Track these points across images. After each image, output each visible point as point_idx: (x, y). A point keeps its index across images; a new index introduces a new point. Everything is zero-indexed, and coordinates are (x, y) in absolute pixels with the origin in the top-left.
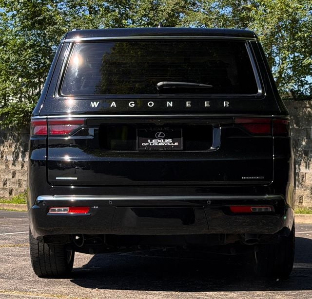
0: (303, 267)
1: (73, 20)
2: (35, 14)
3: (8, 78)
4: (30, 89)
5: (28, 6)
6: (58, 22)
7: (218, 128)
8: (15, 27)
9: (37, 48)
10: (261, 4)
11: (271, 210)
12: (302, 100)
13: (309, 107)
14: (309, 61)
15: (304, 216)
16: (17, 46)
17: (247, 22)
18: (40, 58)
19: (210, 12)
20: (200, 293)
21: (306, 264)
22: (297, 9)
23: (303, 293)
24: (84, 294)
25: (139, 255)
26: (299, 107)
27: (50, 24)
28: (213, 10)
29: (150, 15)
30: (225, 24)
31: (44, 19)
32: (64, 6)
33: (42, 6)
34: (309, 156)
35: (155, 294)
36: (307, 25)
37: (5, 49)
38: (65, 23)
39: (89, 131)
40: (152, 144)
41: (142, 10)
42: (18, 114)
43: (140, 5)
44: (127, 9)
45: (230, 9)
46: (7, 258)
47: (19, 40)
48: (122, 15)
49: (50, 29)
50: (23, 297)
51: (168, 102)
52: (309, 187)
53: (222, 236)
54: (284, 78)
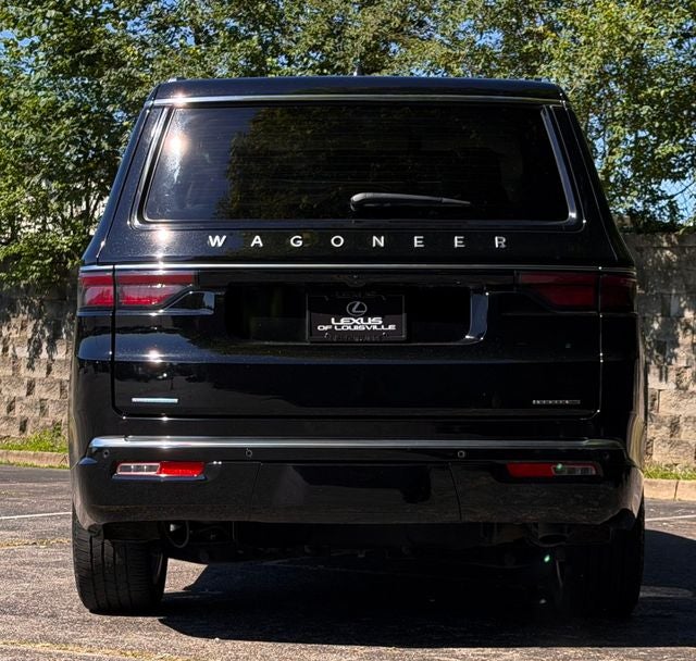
0: (659, 595)
1: (160, 56)
2: (80, 43)
3: (20, 180)
4: (67, 205)
5: (65, 25)
6: (129, 60)
7: (483, 292)
8: (36, 71)
9: (83, 117)
10: (565, 24)
11: (594, 472)
12: (653, 232)
13: (666, 248)
14: (670, 150)
15: (656, 484)
16: (40, 112)
17: (535, 64)
18: (89, 137)
19: (455, 40)
20: (441, 650)
21: (666, 589)
22: (644, 36)
23: (662, 653)
24: (191, 650)
25: (304, 567)
26: (647, 247)
27: (110, 65)
28: (461, 37)
29: (326, 47)
30: (488, 67)
31: (99, 52)
32: (141, 27)
33: (95, 25)
34: (667, 353)
35: (342, 651)
36: (665, 71)
37: (14, 117)
38: (144, 63)
39: (204, 299)
40: (339, 327)
41: (309, 37)
42: (40, 258)
43: (304, 25)
44: (276, 34)
45: (498, 35)
46: (20, 569)
47: (43, 100)
48: (265, 46)
49: (110, 75)
50: (59, 655)
51: (375, 238)
52: (667, 420)
53: (488, 527)
54: (614, 185)
